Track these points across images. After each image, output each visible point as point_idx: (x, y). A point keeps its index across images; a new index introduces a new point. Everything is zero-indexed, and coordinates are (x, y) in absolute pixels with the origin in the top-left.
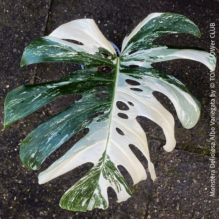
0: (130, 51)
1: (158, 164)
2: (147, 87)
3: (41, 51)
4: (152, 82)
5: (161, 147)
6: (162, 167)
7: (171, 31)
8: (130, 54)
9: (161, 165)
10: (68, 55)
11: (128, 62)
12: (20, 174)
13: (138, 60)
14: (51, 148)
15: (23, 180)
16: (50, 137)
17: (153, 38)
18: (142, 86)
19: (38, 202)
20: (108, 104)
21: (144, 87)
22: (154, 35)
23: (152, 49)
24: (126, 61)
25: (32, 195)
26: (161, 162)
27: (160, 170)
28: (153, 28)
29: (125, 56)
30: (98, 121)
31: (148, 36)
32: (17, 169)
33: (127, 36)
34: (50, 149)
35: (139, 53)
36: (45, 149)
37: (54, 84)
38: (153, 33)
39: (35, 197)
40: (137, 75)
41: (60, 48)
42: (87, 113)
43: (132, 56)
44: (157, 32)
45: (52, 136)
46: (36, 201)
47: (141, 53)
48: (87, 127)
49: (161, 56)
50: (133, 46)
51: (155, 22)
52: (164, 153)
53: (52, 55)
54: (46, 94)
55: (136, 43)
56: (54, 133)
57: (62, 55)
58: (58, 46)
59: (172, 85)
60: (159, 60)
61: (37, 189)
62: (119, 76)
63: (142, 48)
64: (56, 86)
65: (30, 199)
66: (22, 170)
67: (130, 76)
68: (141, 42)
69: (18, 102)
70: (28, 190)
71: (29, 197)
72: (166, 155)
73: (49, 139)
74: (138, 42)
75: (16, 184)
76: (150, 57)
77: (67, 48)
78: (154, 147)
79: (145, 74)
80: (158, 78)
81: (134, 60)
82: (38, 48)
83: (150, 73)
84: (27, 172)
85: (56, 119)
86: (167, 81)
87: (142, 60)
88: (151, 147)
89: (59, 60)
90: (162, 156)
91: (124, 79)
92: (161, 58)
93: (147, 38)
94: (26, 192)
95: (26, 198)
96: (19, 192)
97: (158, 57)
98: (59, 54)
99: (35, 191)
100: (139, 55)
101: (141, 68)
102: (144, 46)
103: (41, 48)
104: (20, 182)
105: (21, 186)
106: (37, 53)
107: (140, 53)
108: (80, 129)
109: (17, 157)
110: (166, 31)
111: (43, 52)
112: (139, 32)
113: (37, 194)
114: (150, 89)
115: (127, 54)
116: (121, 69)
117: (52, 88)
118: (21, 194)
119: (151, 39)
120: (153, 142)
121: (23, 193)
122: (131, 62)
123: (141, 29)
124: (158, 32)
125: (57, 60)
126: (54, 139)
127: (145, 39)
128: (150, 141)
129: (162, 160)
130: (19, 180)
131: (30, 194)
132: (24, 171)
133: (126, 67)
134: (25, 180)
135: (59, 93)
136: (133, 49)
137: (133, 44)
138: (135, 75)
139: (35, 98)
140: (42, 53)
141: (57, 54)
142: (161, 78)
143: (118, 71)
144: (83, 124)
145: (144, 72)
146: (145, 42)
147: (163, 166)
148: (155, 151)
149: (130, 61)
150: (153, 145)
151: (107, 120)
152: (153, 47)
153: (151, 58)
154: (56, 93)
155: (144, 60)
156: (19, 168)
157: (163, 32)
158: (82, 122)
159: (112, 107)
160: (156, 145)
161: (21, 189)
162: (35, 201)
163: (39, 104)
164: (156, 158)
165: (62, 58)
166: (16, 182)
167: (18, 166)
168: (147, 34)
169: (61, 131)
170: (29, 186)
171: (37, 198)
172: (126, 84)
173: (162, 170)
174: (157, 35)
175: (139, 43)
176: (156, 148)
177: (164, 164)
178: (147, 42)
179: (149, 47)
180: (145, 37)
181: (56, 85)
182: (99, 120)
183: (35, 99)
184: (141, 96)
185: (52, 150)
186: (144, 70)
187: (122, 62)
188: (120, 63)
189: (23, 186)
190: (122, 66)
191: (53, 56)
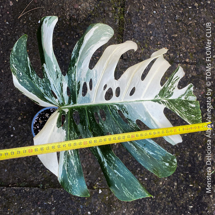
0: (54, 98)
1: (139, 59)
2: (87, 75)
3: (73, 180)
4: (81, 72)
5: (123, 58)
6: (142, 55)
7: (28, 63)
8: (56, 98)
9: (139, 56)
10: (72, 154)
11: (65, 98)
12: (169, 185)
13: (62, 89)
14: (158, 150)
15: (173, 181)
16: (149, 153)
17: (37, 79)
18: (87, 80)
19: (191, 164)
20: (110, 108)
21: (87, 78)
22: (34, 79)
23: (49, 78)
24: (64, 100)
25: (186, 171)
26: (137, 56)
27: (145, 56)
28: (28, 81)
29: (59, 101)
30: (128, 114)
31: (37, 83)
32: (165, 189)
33: (39, 104)
34: (159, 151)
35: (54, 89)
36: (160, 155)
38: (33, 79)
39: (187, 167)
40: (77, 87)
41: (67, 163)
43: (59, 95)
44: (31, 76)
45: (148, 151)
46: (190, 165)
47: (54, 87)
48: (135, 123)
49: (55, 68)
50: (48, 96)
51: (22, 79)
52: (129, 55)
53: (75, 169)
54: (114, 165)
55: (45, 94)
56: (145, 150)
57: (73, 160)
58: (65, 166)
59: (80, 53)
60: (59, 69)
61: (180, 166)
62: (80, 103)
63: (50, 88)
64: (104, 159)
65: (189, 172)
66: (165, 184)
67: (78, 93)
68: (44, 89)
69: (126, 189)
70: (182, 175)
71: (188, 172)
72: (130, 52)
73: (151, 153)
74: (44, 92)
75: (178, 187)
76: (57, 78)
77: (66, 157)
78: (125, 64)
79: (75, 80)
80: (76, 67)
81: (62, 92)
82: (71, 184)
83: (73, 76)
84: (166, 179)
85: (133, 151)
86: (77, 59)
87: (62, 85)
88: (125, 67)
89: (78, 162)
90: (131, 56)
91: (82, 98)
92: (56, 68)
93: (38, 84)
94: (184, 176)
95: (190, 175)
96: (185, 183)
97: (55, 70)
98: (73, 163)
99: (182, 168)
101: (70, 85)
102: (47, 86)
103: (71, 181)
104: (176, 184)
105: (179, 182)
106: (76, 184)
107: (55, 88)
108: (137, 128)
109: (154, 191)
110: (29, 68)
111: (74, 178)
112: (33, 93)
113: (184, 165)
114: (88, 73)
115: (57, 100)
116: (72, 103)
117: (107, 162)
118: (186, 181)
119: (40, 80)
120: (121, 67)
121: (185, 179)
122: (64, 95)
123: (30, 91)
124: (31, 75)
125: (79, 163)
126: (150, 149)
127: (41, 86)
128: (120, 69)
129: (136, 56)
130: (174, 185)
131: (185, 172)
132: (166, 182)
133: (70, 99)
134: (174, 179)
135: (110, 154)
136: (52, 96)
137: (46, 96)
138: (77, 89)
139: (119, 175)
140: (75, 179)
141: (74, 165)
142: (76, 64)
143: (75, 105)
144: (133, 126)
145: (72, 81)
146: (43, 86)
147: (140, 54)
148: (127, 63)
149: (64, 96)
150: (122, 66)
151: (125, 105)
152: (47, 77)
153: (57, 77)
154: (111, 157)
155: (61, 83)
156: (163, 187)
157: (30, 70)
158: (131, 128)
159: (112, 104)
160: (122, 63)
161: (182, 182)
162: (190, 167)
163: (124, 170)
164: (134, 61)
165: (76, 159)
166: (177, 187)
167: (162, 189)
168: (35, 85)
169: (142, 144)
170: (178, 175)
171: (188, 165)
172: (87, 95)
173: (144, 55)
174: (35, 76)
175: (45, 91)
176: (125, 63)
177: (138, 53)
178: (42, 84)
179: (48, 81)
180: (38, 87)
181: (103, 159)
182: (126, 112)
183: (120, 175)
184: (96, 80)
185: (160, 148)
186: (71, 81)
187: (65, 103)
188: (66, 105)
189: (179, 180)
190: (69, 103)
191: (75, 168)
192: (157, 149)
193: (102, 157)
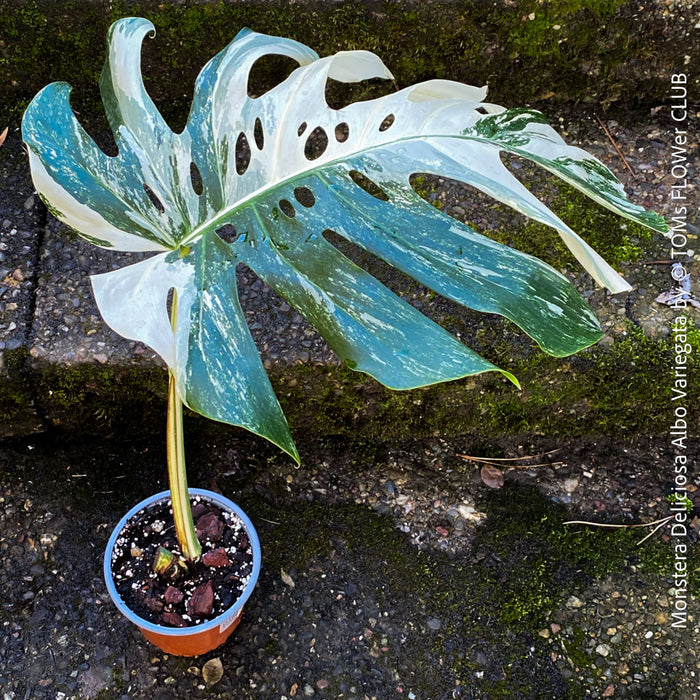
0: (153, 208)
2: (245, 113)
3: (229, 378)
4: (227, 112)
7: (73, 128)
8: (160, 208)
10: (218, 308)
11: (187, 201)
13: (175, 172)
14: (507, 259)
16: (478, 274)
17: (102, 160)
18: (246, 124)
20: (324, 176)
21: (245, 119)
22: (93, 160)
23: (135, 148)
24: (184, 212)
28: (74, 169)
29: (171, 222)
30: (380, 170)
31: (100, 173)
33: (107, 244)
34: (513, 263)
35: (153, 180)
36: (520, 275)
37: (318, 300)
38: (89, 163)
40: (219, 155)
41: (203, 332)
42: (371, 209)
43: (168, 198)
44: (84, 155)
45: (475, 268)
47: (153, 172)
48: (408, 187)
49: (150, 122)
50: (136, 208)
51: (56, 166)
53: (231, 348)
54: (357, 300)
55: (127, 201)
56: (463, 265)
57: (224, 322)
58: (197, 338)
59: (219, 74)
60: (162, 124)
62: (235, 201)
63: (139, 176)
64: (323, 293)
67: (224, 171)
68: (121, 184)
69: (412, 360)
73: (485, 273)
74: (123, 194)
76: (159, 145)
77: (198, 316)
79: (211, 138)
80: (210, 104)
81: (177, 184)
82: (222, 391)
83: (204, 128)
85: (417, 267)
86: (213, 86)
87: (173, 161)
89: (239, 326)
91: (239, 180)
92: (155, 120)
93: (106, 174)
97: (153, 126)
98: (224, 331)
100: (159, 177)
101: (197, 157)
102: (131, 172)
103: (219, 379)
106: (239, 390)
107: (155, 175)
108: (420, 202)
110: (76, 137)
111: (229, 372)
112: (91, 207)
114: (247, 106)
115: (164, 219)
116: (210, 211)
117: (333, 299)
119: (108, 163)
122: (184, 190)
123: (82, 201)
124: (82, 153)
125: (242, 330)
126: (480, 262)
127: (112, 179)
133: (203, 202)
135: (338, 270)
136: (149, 207)
137: (130, 210)
138: (220, 162)
139: (379, 327)
140: (234, 373)
141: (226, 336)
142: (212, 99)
143: (221, 214)
144: (404, 204)
145: (204, 143)
146: (118, 176)
149: (183, 194)
151: (368, 155)
152: (129, 149)
153: (160, 142)
154: (342, 278)
155: (170, 157)
157: (81, 141)
158: (399, 209)
159: (330, 164)
163: (394, 309)
165: (232, 319)
168: (94, 180)
169: (448, 250)
172: (251, 167)
174: (94, 152)
175: (126, 192)
178: (117, 170)
179: (133, 159)
180: (104, 182)
181: (321, 295)
182: (375, 169)
183: (382, 325)
184: (272, 117)
185: (513, 254)
186: (198, 145)
187: (189, 224)
188: (199, 224)
190: (203, 216)
191: (233, 346)
192: (503, 259)
193: (315, 294)
